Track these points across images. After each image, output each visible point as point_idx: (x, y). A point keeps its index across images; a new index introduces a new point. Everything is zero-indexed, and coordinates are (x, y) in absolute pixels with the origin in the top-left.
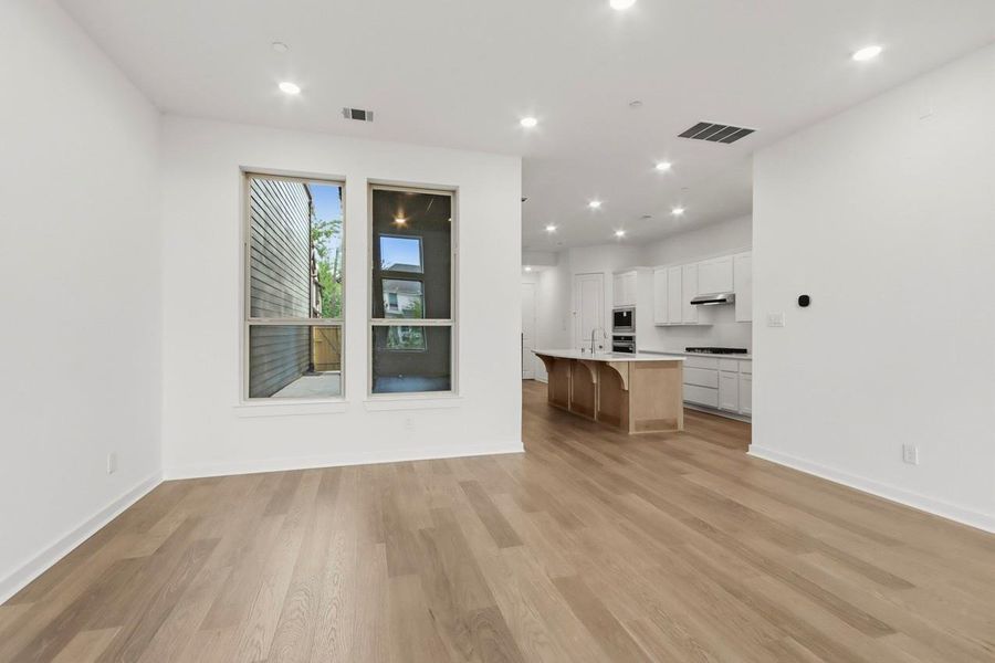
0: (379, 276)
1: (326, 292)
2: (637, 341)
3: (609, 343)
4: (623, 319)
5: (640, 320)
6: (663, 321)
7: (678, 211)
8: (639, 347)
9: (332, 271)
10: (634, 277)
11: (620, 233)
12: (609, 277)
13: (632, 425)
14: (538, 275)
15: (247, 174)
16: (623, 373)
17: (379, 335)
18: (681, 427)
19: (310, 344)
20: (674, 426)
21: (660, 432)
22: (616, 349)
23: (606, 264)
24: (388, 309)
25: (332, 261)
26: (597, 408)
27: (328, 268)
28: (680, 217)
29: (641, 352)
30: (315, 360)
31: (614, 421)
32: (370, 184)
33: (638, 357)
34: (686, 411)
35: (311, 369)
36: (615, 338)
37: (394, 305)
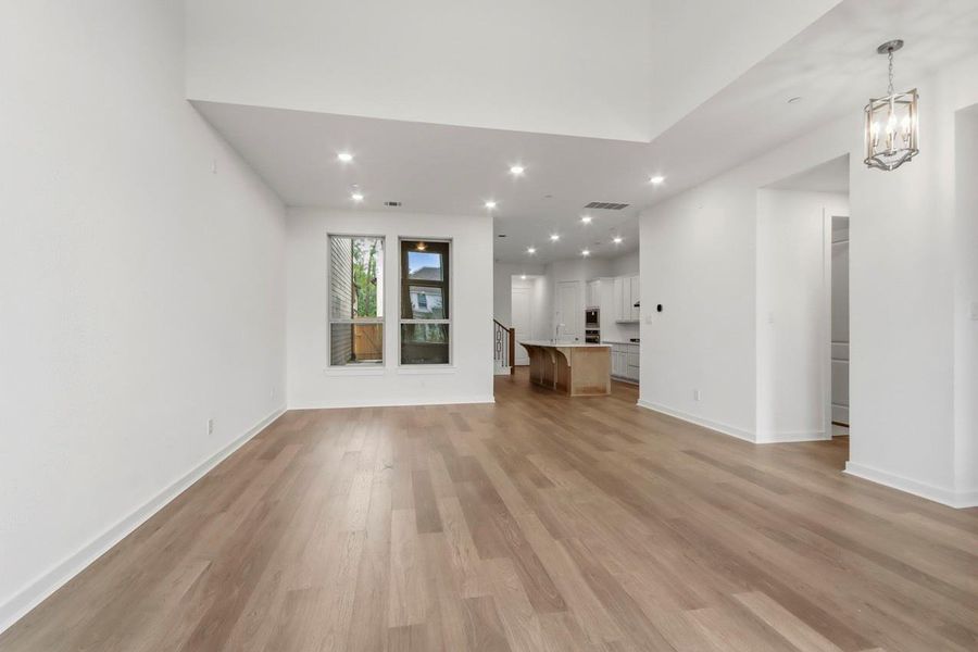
0: (407, 283)
1: (361, 291)
2: (601, 334)
3: (583, 336)
4: (592, 317)
5: (602, 318)
6: (620, 319)
7: (618, 240)
8: (601, 340)
9: (366, 272)
10: (599, 284)
11: (586, 253)
12: (583, 285)
13: (573, 390)
14: (532, 282)
15: (330, 236)
16: (567, 355)
17: (407, 331)
18: (609, 392)
19: (352, 338)
20: (604, 391)
21: (594, 395)
22: (588, 341)
23: (581, 276)
24: (416, 308)
25: (366, 262)
26: (556, 381)
27: (361, 269)
28: (620, 245)
29: (604, 343)
30: (356, 351)
31: (564, 388)
32: (399, 238)
33: (602, 345)
34: (612, 381)
35: (353, 358)
36: (588, 332)
37: (423, 305)
